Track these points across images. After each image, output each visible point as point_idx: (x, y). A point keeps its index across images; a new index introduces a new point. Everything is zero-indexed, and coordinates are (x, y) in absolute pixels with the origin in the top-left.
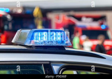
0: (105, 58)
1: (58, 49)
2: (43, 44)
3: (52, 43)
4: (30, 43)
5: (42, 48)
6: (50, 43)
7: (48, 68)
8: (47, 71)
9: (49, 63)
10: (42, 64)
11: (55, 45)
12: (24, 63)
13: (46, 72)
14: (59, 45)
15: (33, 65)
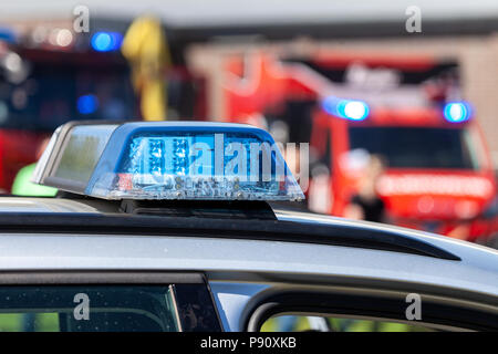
0: (458, 259)
1: (242, 215)
2: (174, 194)
3: (214, 186)
4: (115, 185)
5: (168, 211)
6: (207, 186)
7: (195, 303)
8: (192, 315)
9: (200, 281)
10: (167, 285)
11: (229, 195)
12: (87, 281)
13: (185, 322)
14: (246, 197)
15: (129, 290)
